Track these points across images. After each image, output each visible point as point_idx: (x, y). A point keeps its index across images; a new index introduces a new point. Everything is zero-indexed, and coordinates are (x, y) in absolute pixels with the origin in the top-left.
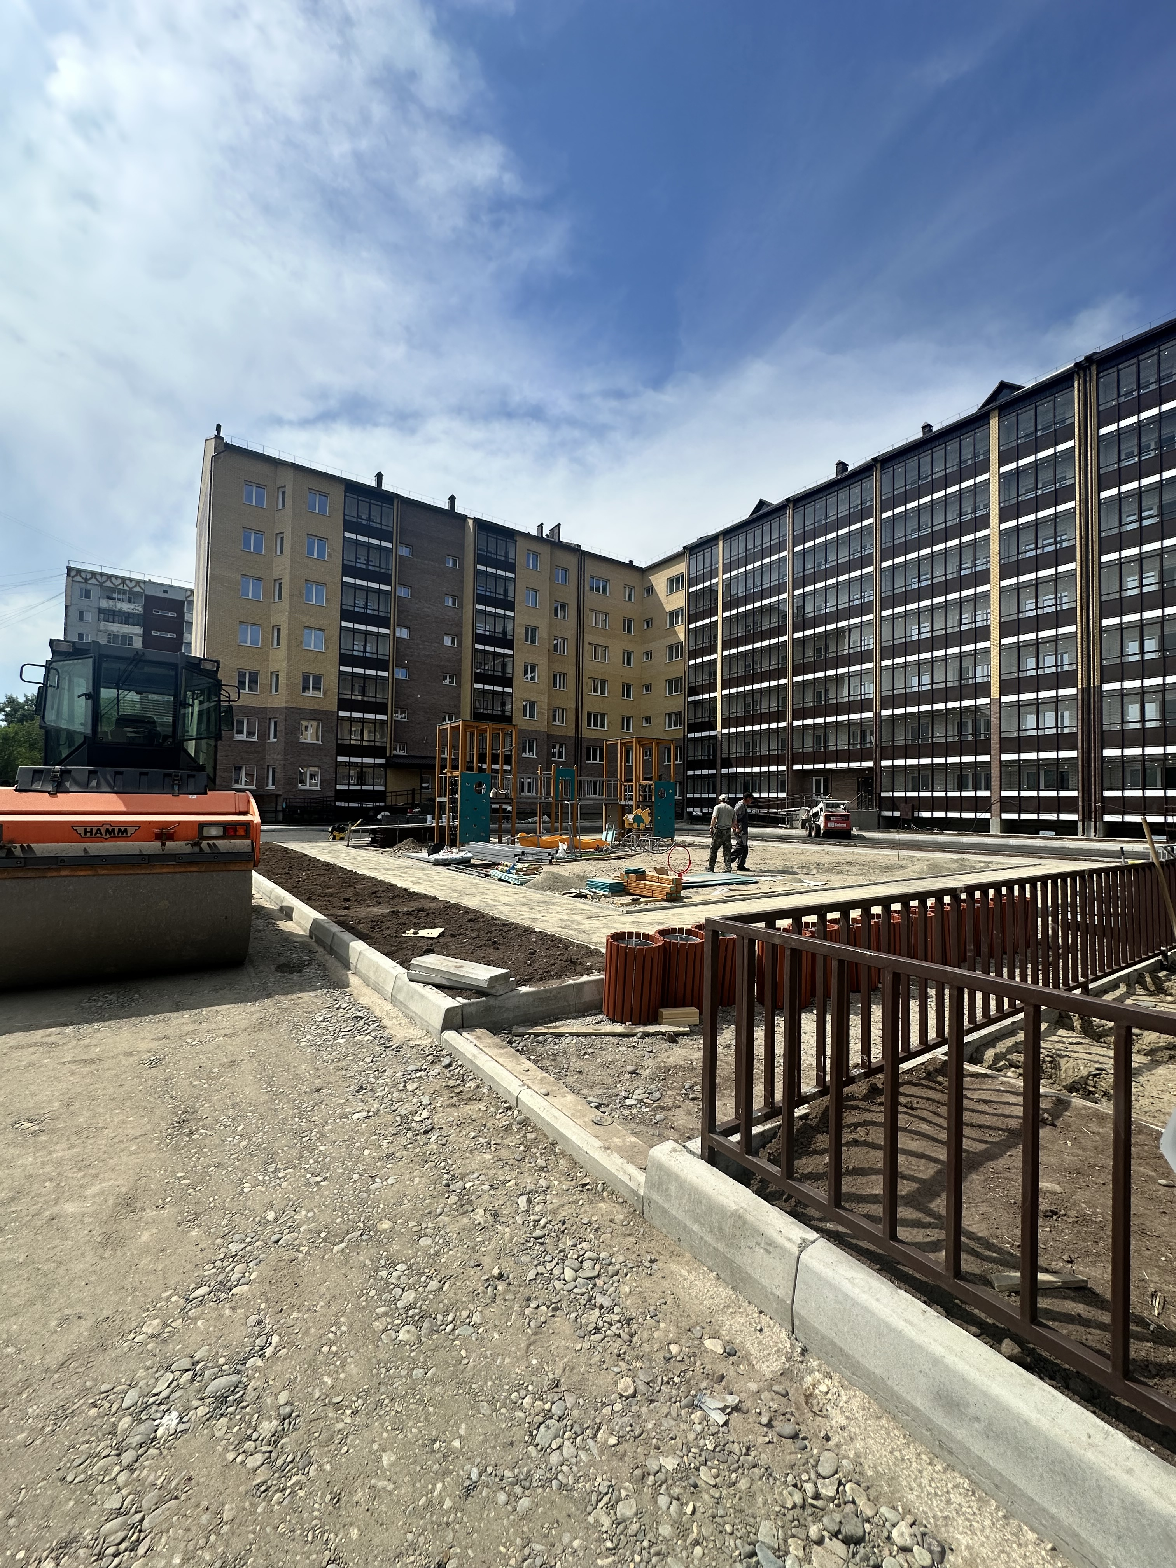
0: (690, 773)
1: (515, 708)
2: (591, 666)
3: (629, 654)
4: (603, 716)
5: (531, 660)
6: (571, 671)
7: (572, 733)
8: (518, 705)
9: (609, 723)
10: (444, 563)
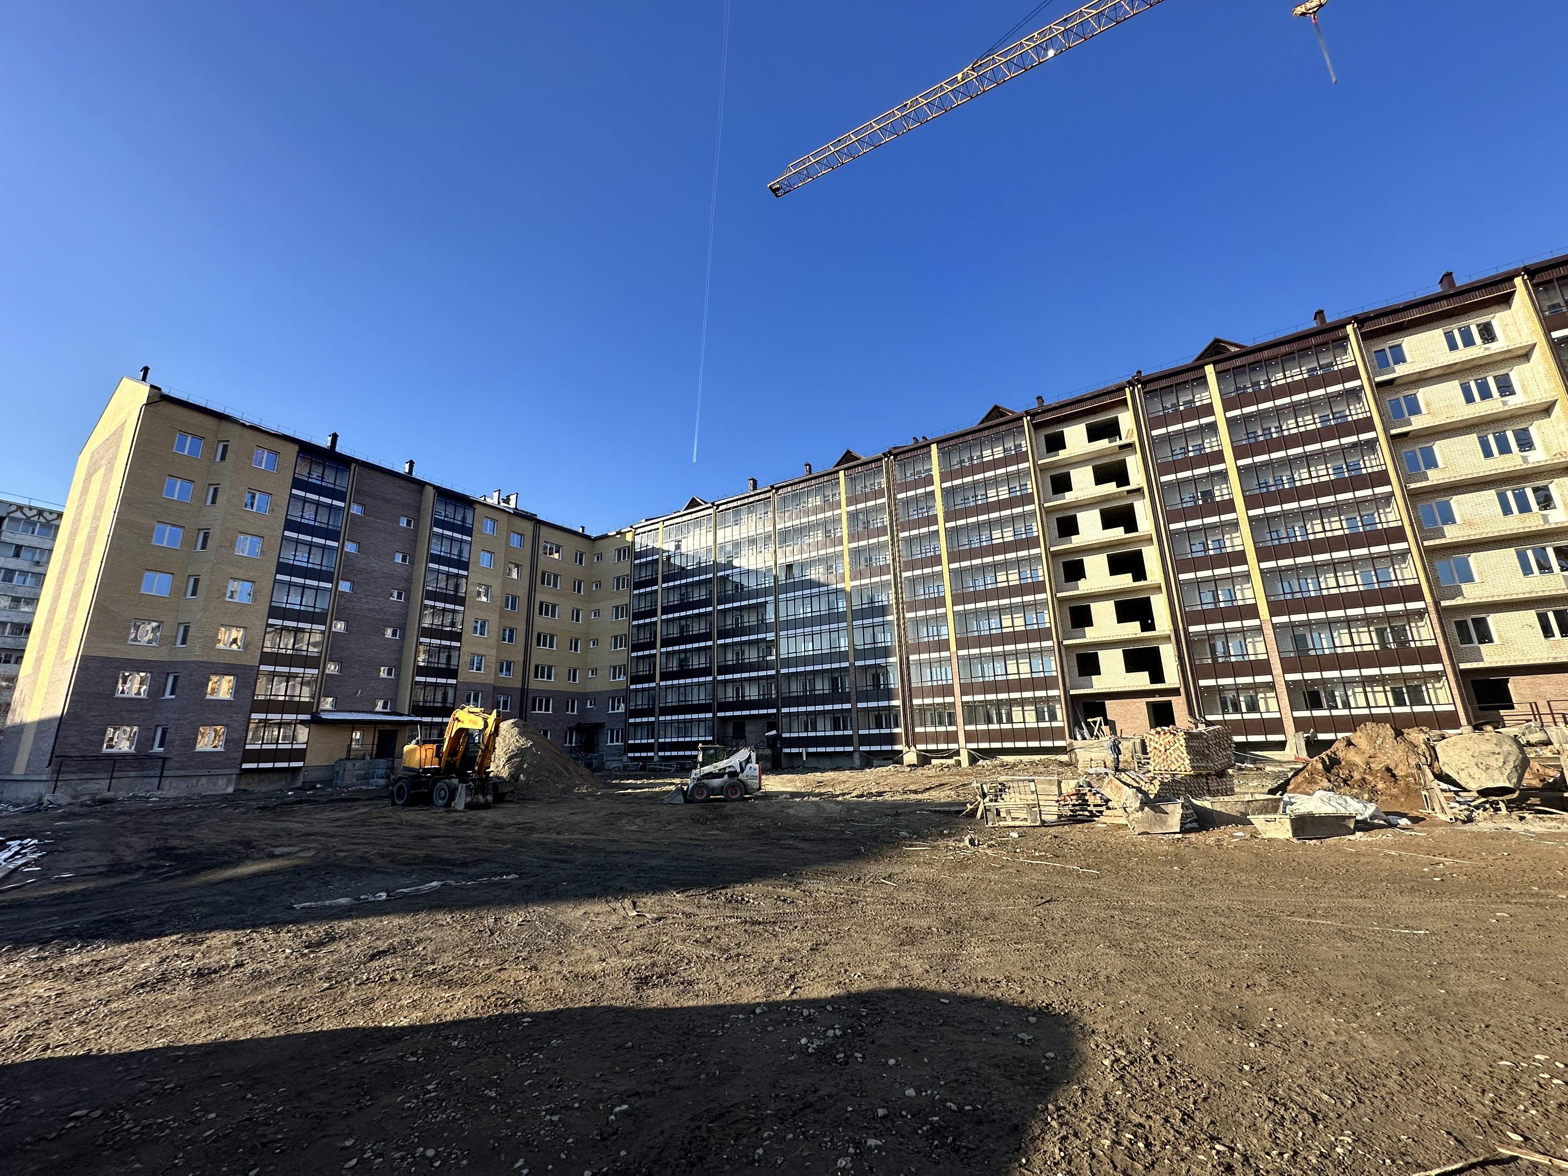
0: (631, 720)
1: (461, 661)
3: (578, 611)
4: (550, 669)
5: (482, 616)
6: (521, 628)
7: (519, 685)
8: (465, 658)
9: (556, 674)
10: (399, 523)
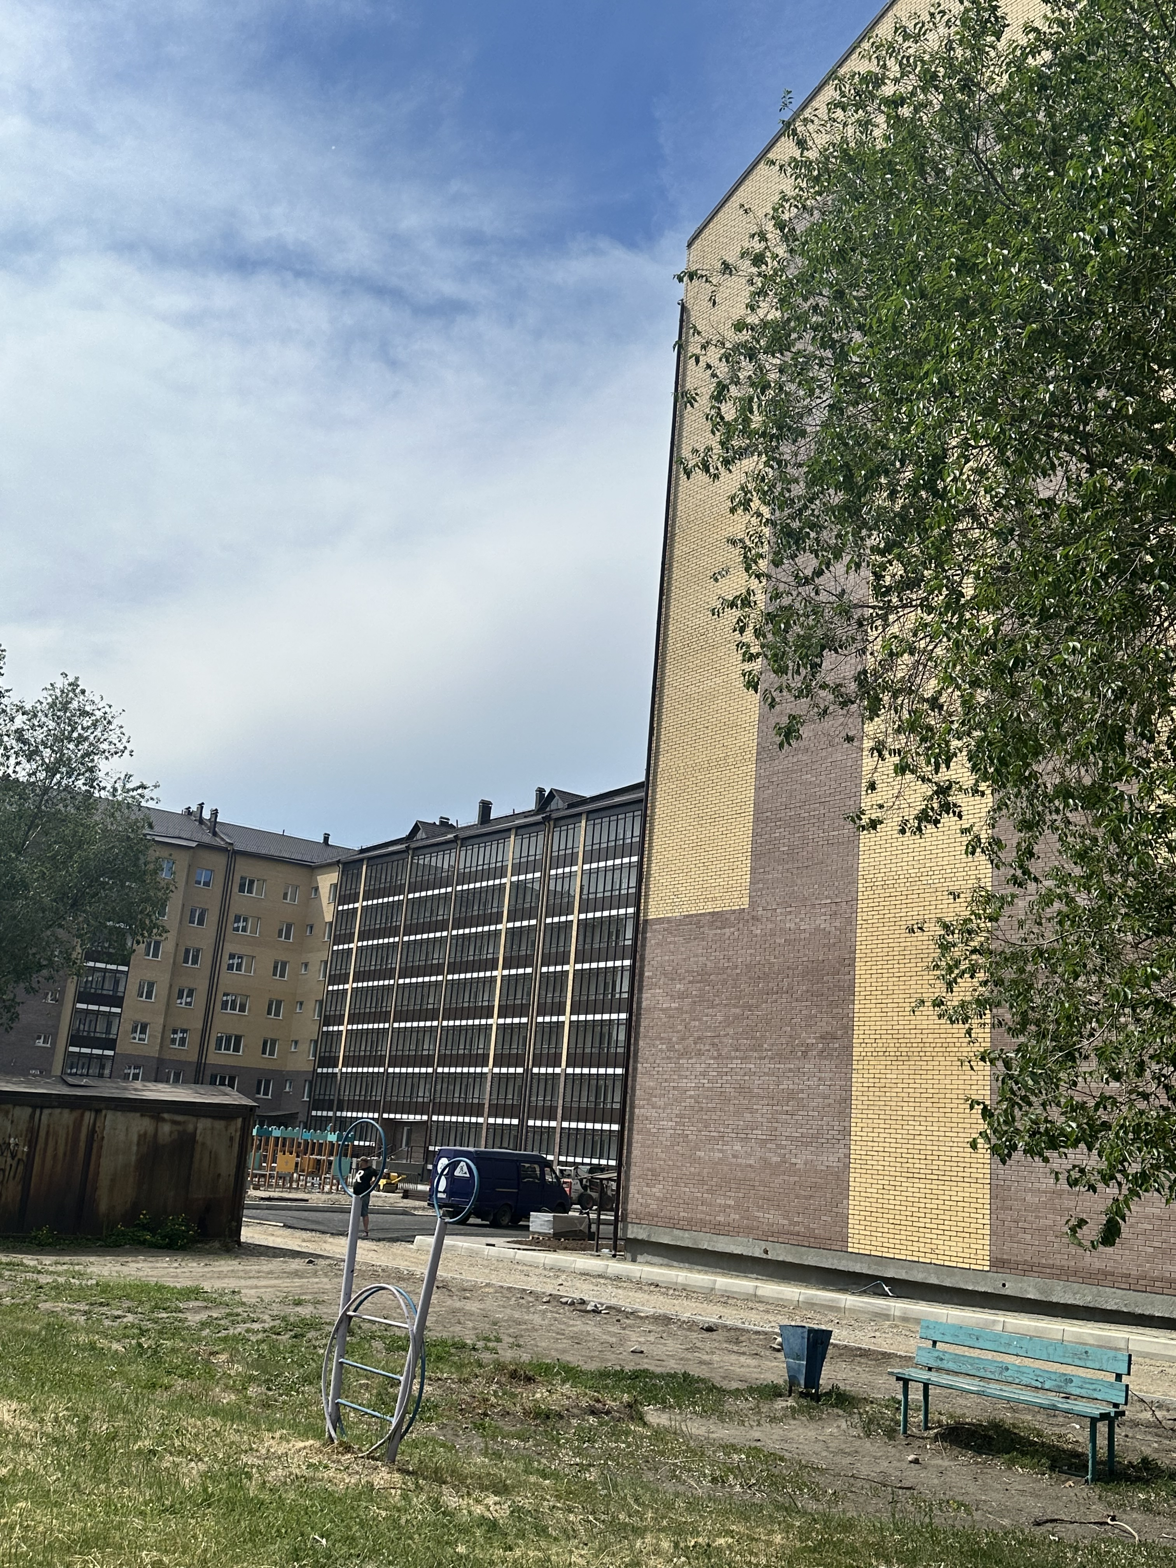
0: (314, 1113)
1: (122, 1031)
2: (228, 980)
3: (284, 965)
4: (238, 1039)
5: (149, 976)
6: (202, 987)
7: (194, 1058)
8: (126, 1026)
9: (245, 1046)
